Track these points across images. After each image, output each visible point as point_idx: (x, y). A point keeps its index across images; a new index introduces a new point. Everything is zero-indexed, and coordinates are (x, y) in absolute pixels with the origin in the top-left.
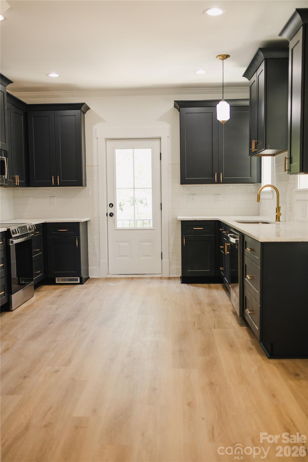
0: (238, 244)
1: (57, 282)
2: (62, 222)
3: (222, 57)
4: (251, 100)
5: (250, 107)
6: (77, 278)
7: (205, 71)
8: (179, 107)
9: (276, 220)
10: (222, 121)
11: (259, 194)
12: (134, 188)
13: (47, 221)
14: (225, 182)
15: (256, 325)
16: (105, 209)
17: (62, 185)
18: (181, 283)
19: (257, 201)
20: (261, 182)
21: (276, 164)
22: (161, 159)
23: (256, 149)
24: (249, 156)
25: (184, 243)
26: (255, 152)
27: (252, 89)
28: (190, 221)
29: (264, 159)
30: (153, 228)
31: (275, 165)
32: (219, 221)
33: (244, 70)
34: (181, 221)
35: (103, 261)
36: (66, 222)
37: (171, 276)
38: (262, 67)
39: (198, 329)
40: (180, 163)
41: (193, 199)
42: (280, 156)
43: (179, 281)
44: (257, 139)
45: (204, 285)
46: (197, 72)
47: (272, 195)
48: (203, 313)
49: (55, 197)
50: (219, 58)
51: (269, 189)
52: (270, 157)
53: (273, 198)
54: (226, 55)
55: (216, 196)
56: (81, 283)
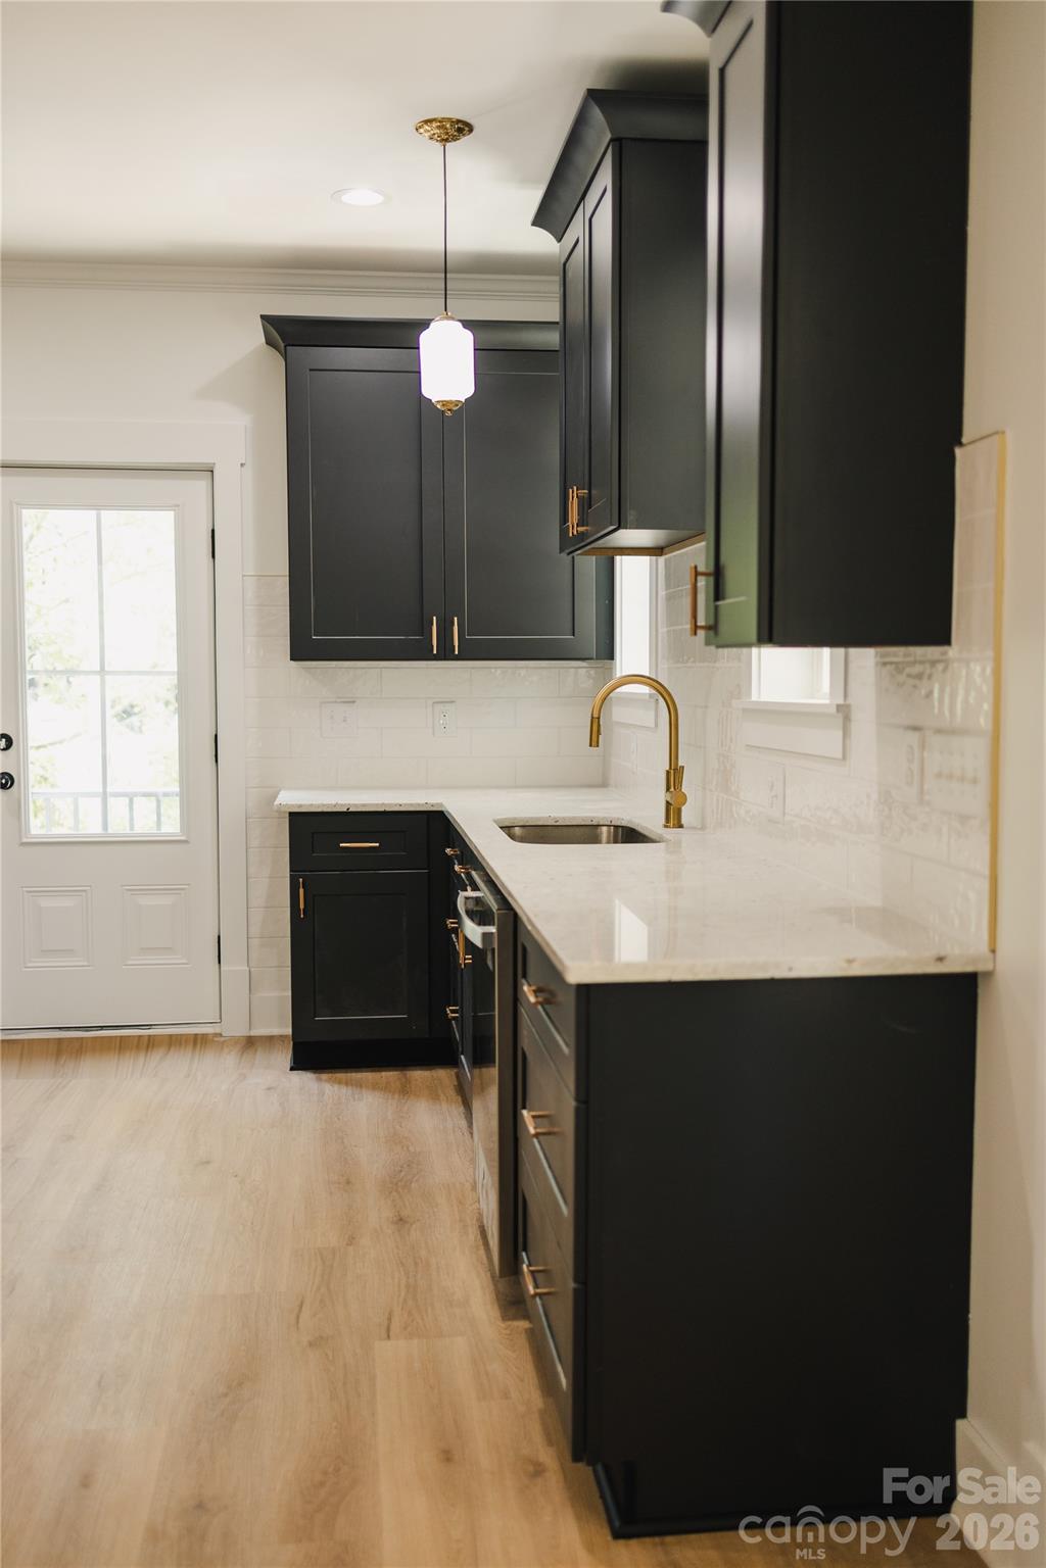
0: (493, 950)
3: (439, 128)
4: (564, 325)
5: (561, 354)
7: (381, 193)
8: (282, 345)
9: (668, 819)
10: (445, 403)
11: (596, 716)
12: (102, 671)
14: (471, 653)
15: (560, 1360)
18: (292, 1069)
19: (591, 745)
20: (611, 656)
21: (666, 590)
22: (213, 556)
23: (583, 526)
24: (561, 550)
25: (302, 906)
26: (582, 536)
27: (570, 274)
28: (327, 813)
29: (623, 563)
30: (183, 838)
31: (662, 593)
32: (441, 813)
33: (534, 196)
34: (290, 813)
37: (257, 1032)
38: (605, 179)
39: (311, 1344)
40: (288, 573)
41: (344, 722)
42: (681, 555)
43: (285, 1057)
44: (586, 486)
45: (383, 1074)
46: (346, 198)
47: (653, 713)
48: (351, 1241)
50: (427, 135)
51: (644, 689)
52: (646, 559)
53: (656, 725)
54: (459, 121)
55: (438, 708)
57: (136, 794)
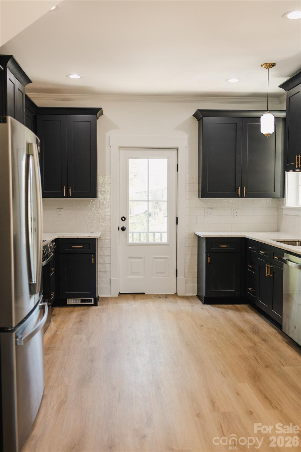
1: (68, 303)
2: (77, 238)
3: (268, 65)
6: (91, 299)
7: (237, 79)
8: (200, 117)
10: (267, 134)
12: (148, 201)
13: (60, 237)
14: (249, 196)
16: (117, 223)
17: (74, 196)
18: (203, 304)
20: (284, 197)
22: (177, 171)
25: (209, 262)
28: (216, 238)
30: (168, 244)
32: (245, 238)
34: (206, 238)
35: (114, 278)
36: (81, 238)
37: (186, 295)
41: (211, 214)
45: (229, 306)
46: (230, 81)
49: (62, 208)
50: (264, 67)
54: (274, 64)
55: (235, 210)
56: (95, 304)
57: (156, 233)
